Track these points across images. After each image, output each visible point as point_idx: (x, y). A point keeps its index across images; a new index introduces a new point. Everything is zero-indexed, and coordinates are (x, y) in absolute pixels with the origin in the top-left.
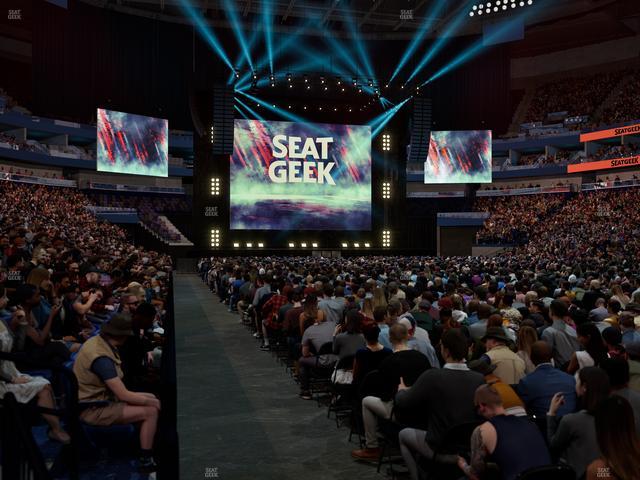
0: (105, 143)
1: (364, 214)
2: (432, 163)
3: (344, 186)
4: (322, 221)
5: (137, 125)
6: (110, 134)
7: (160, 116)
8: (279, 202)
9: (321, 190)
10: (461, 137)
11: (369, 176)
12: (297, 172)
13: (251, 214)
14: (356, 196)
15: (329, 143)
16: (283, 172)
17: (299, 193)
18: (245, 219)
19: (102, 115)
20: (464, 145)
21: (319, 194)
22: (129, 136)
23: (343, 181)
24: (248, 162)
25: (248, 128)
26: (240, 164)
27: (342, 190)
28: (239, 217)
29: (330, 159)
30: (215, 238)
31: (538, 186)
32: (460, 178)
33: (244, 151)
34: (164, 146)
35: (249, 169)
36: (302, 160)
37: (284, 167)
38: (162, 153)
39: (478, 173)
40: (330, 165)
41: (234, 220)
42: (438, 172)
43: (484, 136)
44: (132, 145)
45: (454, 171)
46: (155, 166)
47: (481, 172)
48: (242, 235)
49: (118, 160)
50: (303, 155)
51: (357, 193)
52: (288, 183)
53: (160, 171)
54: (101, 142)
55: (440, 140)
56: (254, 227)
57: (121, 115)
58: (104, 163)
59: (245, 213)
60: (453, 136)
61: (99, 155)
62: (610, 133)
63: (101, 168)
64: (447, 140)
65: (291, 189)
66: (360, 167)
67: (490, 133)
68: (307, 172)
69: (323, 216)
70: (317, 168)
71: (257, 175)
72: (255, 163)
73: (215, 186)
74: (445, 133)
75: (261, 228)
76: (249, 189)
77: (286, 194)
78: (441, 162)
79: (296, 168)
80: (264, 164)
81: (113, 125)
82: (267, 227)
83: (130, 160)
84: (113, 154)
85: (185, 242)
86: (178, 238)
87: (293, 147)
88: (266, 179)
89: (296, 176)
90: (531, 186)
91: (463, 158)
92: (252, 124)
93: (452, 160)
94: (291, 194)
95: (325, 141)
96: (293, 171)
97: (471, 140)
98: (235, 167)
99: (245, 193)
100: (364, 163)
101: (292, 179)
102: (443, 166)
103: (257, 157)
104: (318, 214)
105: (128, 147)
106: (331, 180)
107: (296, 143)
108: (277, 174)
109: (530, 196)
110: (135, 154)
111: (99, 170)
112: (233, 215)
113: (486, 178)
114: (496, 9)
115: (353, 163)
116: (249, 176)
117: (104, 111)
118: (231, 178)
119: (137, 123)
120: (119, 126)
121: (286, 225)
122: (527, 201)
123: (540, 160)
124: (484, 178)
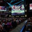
11: (24, 9)
15: (20, 7)
25: (13, 6)
26: (12, 9)
41: (12, 14)
42: (31, 8)
69: (20, 14)
89: (17, 10)
107: (17, 7)
120: (2, 7)
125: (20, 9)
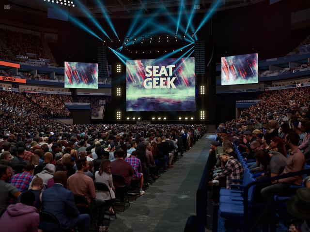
0: (68, 76)
1: (192, 103)
2: (225, 74)
3: (181, 89)
4: (169, 106)
5: (83, 67)
6: (70, 72)
7: (94, 62)
8: (148, 98)
9: (169, 91)
10: (240, 58)
11: (194, 83)
13: (136, 104)
14: (187, 94)
15: (173, 68)
16: (150, 83)
17: (158, 93)
18: (133, 107)
19: (67, 64)
20: (243, 62)
21: (168, 93)
22: (79, 72)
23: (180, 86)
24: (134, 80)
27: (180, 91)
28: (130, 105)
29: (174, 76)
30: (119, 115)
32: (240, 81)
33: (132, 75)
34: (96, 75)
35: (134, 83)
36: (159, 77)
37: (151, 81)
38: (95, 78)
39: (250, 78)
40: (174, 79)
41: (128, 107)
42: (228, 78)
43: (254, 57)
44: (81, 76)
45: (237, 78)
46: (92, 84)
47: (252, 77)
48: (131, 114)
49: (74, 83)
50: (160, 75)
52: (153, 89)
53: (95, 86)
54: (66, 75)
55: (229, 61)
56: (137, 110)
57: (75, 63)
58: (68, 84)
59: (133, 104)
60: (236, 59)
61: (65, 81)
63: (66, 86)
64: (233, 61)
65: (154, 91)
66: (190, 78)
67: (257, 55)
68: (162, 83)
69: (170, 104)
70: (167, 80)
71: (138, 85)
72: (137, 81)
73: (119, 92)
74: (232, 57)
75: (140, 110)
76: (135, 92)
77: (152, 94)
78: (230, 73)
79: (157, 81)
80: (141, 80)
81: (71, 68)
82: (143, 110)
83: (79, 82)
84: (71, 80)
87: (155, 71)
88: (142, 87)
91: (242, 70)
92: (136, 62)
93: (236, 72)
94: (154, 94)
95: (171, 67)
96: (155, 83)
97: (246, 60)
98: (128, 82)
100: (191, 76)
101: (155, 86)
102: (231, 76)
103: (139, 77)
104: (167, 103)
105: (79, 77)
106: (174, 86)
107: (157, 69)
108: (147, 85)
110: (82, 79)
112: (128, 105)
113: (254, 80)
115: (185, 77)
116: (134, 86)
117: (67, 63)
118: (127, 87)
121: (151, 108)
125: (170, 82)
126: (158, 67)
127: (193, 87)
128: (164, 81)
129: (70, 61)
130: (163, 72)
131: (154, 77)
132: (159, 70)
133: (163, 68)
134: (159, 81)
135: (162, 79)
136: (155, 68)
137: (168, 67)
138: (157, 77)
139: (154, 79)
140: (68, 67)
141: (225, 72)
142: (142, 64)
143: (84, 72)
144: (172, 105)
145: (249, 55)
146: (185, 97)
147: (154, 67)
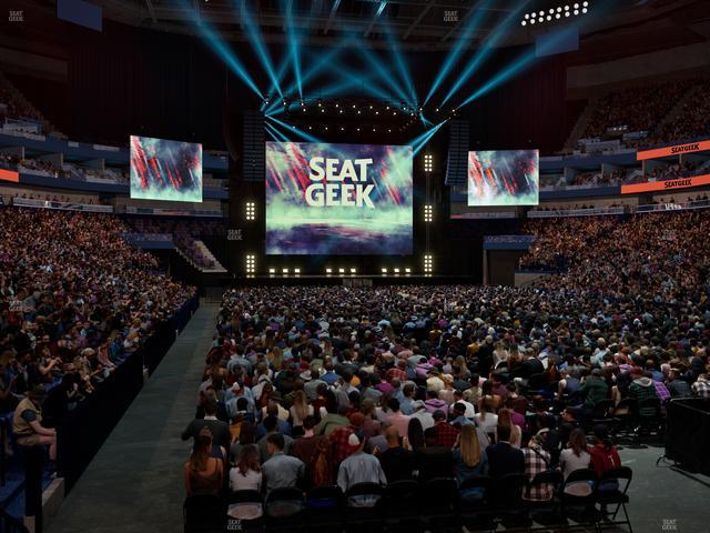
0: (138, 170)
1: (406, 238)
2: (476, 185)
3: (383, 209)
4: (361, 245)
5: (171, 151)
6: (143, 160)
7: (194, 140)
8: (316, 227)
9: (360, 213)
10: (506, 157)
11: (410, 198)
12: (335, 195)
13: (288, 238)
14: (397, 220)
15: (368, 165)
16: (320, 195)
17: (337, 217)
18: (281, 244)
19: (135, 142)
20: (509, 165)
21: (358, 217)
22: (162, 162)
23: (383, 204)
24: (284, 186)
25: (283, 151)
26: (276, 188)
27: (382, 214)
28: (275, 242)
29: (369, 181)
30: (251, 263)
31: (592, 207)
32: (506, 200)
33: (279, 174)
34: (198, 171)
35: (286, 193)
36: (340, 183)
37: (321, 191)
38: (196, 178)
39: (525, 195)
41: (269, 245)
42: (482, 193)
43: (531, 156)
44: (166, 171)
45: (499, 193)
46: (189, 191)
47: (528, 194)
48: (279, 261)
49: (151, 187)
50: (341, 178)
51: (398, 216)
52: (325, 207)
53: (194, 196)
54: (134, 168)
55: (484, 160)
56: (291, 252)
57: (154, 141)
58: (138, 190)
59: (281, 238)
60: (498, 156)
61: (132, 182)
62: (666, 152)
63: (134, 195)
64: (492, 160)
65: (329, 212)
66: (401, 190)
67: (537, 153)
68: (345, 194)
69: (362, 240)
70: (355, 190)
71: (293, 199)
72: (291, 188)
73: (250, 210)
74: (490, 153)
75: (298, 253)
76: (285, 212)
77: (323, 217)
78: (486, 183)
79: (334, 191)
80: (301, 188)
81: (146, 151)
82: (304, 252)
83: (163, 186)
84: (146, 181)
85: (219, 269)
86: (211, 265)
87: (330, 169)
88: (303, 203)
89: (334, 199)
90: (585, 207)
91: (508, 179)
92: (289, 146)
93: (498, 182)
94: (329, 217)
95: (364, 163)
96: (330, 195)
97: (517, 160)
98: (271, 191)
99: (281, 217)
100: (405, 185)
101: (330, 202)
102: (487, 188)
103: (294, 180)
104: (356, 239)
105: (162, 173)
106: (370, 203)
107: (334, 166)
108: (314, 198)
109: (583, 218)
110: (168, 180)
111: (132, 197)
112: (269, 240)
113: (532, 200)
114: (549, 18)
115: (393, 185)
116: (285, 200)
117: (137, 138)
118: (267, 202)
119: (171, 148)
120: (152, 152)
121: (323, 249)
122: (579, 223)
123: (595, 179)
124: (531, 200)
125: (363, 195)
126: (337, 161)
127: (408, 206)
128: (350, 191)
129: (143, 134)
130: (348, 172)
131: (329, 182)
132: (339, 167)
133: (348, 164)
134: (339, 192)
135: (345, 187)
136: (330, 162)
137: (357, 162)
138: (335, 182)
139: (328, 185)
140: (139, 149)
141: (475, 181)
142: (302, 152)
143: (174, 162)
144: (366, 241)
145: (522, 152)
146: (392, 228)
147: (328, 160)
